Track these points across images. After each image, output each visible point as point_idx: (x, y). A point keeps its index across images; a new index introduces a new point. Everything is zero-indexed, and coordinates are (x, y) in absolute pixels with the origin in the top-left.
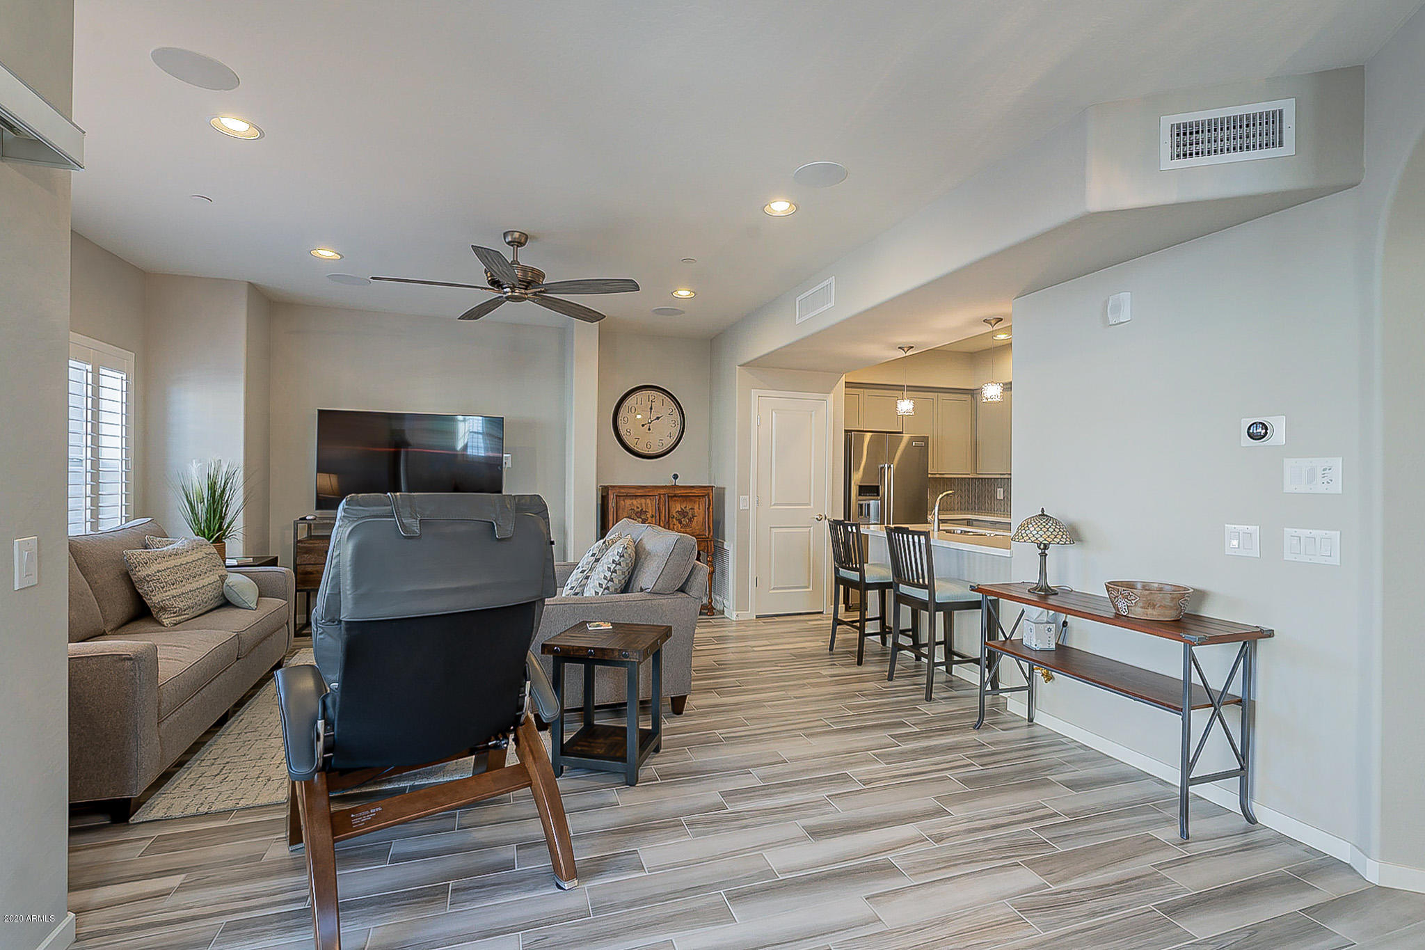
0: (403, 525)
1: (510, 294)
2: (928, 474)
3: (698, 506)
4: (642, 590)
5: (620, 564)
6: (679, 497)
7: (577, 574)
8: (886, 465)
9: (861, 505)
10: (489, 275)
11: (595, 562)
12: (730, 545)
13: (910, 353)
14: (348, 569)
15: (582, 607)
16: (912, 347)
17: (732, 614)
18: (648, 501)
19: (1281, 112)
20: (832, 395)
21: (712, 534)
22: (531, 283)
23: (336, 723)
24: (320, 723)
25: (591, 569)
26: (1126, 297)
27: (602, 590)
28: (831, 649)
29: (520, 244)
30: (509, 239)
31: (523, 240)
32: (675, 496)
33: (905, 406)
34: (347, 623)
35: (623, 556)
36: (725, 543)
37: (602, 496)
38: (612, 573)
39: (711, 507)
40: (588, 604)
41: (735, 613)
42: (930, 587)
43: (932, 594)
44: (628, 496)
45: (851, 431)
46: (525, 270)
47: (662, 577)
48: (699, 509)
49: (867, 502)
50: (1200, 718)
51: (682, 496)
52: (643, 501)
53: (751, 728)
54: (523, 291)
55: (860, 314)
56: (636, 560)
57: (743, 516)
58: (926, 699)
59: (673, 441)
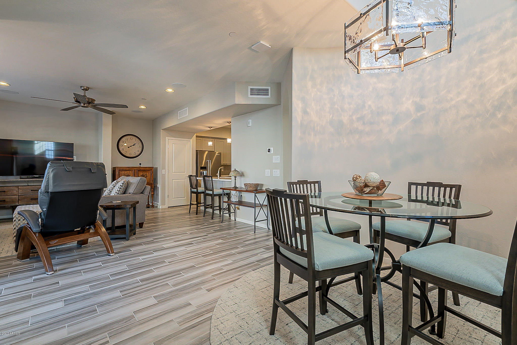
0: (67, 168)
1: (83, 105)
2: (221, 163)
3: (148, 173)
4: (129, 193)
5: (122, 186)
6: (141, 170)
7: (107, 191)
8: (208, 161)
9: (201, 173)
10: (75, 99)
11: (114, 187)
12: (159, 185)
13: (211, 129)
14: (52, 179)
15: (110, 198)
16: (212, 127)
17: (160, 207)
18: (131, 172)
19: (268, 89)
20: (192, 139)
21: (153, 182)
22: (90, 102)
23: (44, 219)
24: (40, 219)
25: (112, 189)
26: (250, 120)
27: (117, 194)
28: (190, 212)
29: (86, 90)
30: (83, 88)
31: (87, 89)
32: (140, 170)
33: (210, 143)
34: (51, 192)
35: (123, 184)
36: (158, 185)
37: (113, 171)
38: (120, 189)
39: (153, 174)
40: (112, 196)
41: (161, 206)
42: (212, 190)
43: (213, 192)
44: (123, 170)
45: (198, 150)
46: (89, 98)
47: (136, 189)
48: (148, 174)
49: (203, 172)
50: (258, 209)
51: (142, 170)
52: (129, 172)
53: (162, 228)
54: (88, 105)
55: (195, 118)
56: (127, 186)
57: (164, 176)
58: (212, 219)
59: (139, 153)
